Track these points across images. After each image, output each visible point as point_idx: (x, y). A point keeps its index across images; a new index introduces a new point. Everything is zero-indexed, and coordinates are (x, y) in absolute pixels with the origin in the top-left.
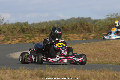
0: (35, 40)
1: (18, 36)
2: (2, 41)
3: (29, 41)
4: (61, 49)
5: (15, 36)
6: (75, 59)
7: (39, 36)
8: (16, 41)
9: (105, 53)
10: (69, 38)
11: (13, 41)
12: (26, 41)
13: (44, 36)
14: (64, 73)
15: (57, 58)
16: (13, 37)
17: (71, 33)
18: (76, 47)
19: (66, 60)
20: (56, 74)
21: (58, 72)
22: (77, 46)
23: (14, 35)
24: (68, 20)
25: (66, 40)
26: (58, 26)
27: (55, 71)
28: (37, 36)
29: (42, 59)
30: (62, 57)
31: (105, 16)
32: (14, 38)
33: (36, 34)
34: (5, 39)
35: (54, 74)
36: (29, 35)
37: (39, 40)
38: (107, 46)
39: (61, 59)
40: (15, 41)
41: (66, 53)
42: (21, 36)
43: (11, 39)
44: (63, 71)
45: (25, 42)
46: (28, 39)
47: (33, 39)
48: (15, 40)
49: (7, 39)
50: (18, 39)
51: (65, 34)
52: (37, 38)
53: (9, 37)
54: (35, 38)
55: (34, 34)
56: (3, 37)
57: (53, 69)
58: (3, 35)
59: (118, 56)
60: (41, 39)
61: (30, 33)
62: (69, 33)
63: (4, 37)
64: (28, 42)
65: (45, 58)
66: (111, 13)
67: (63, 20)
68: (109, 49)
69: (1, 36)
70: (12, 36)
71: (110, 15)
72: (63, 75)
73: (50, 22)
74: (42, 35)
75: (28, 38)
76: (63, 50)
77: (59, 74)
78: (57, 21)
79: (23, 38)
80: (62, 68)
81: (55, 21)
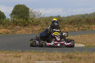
0: (65, 30)
2: (39, 30)
4: (56, 36)
6: (65, 43)
7: (68, 27)
10: (92, 28)
13: (72, 27)
14: (89, 55)
15: (52, 43)
17: (93, 25)
19: (59, 44)
20: (83, 56)
21: (84, 55)
24: (91, 14)
25: (90, 30)
26: (83, 18)
27: (82, 54)
28: (66, 27)
29: (42, 43)
30: (56, 42)
33: (65, 25)
34: (41, 29)
35: (81, 56)
37: (68, 30)
39: (55, 43)
41: (59, 39)
44: (88, 54)
47: (63, 29)
49: (43, 29)
52: (66, 28)
53: (44, 27)
54: (65, 28)
55: (64, 25)
56: (40, 27)
57: (80, 52)
58: (39, 26)
60: (69, 29)
61: (61, 24)
62: (92, 25)
65: (44, 43)
67: (87, 14)
69: (38, 26)
72: (88, 57)
73: (76, 15)
74: (70, 26)
76: (57, 37)
77: (85, 56)
78: (82, 15)
80: (87, 52)
81: (80, 15)
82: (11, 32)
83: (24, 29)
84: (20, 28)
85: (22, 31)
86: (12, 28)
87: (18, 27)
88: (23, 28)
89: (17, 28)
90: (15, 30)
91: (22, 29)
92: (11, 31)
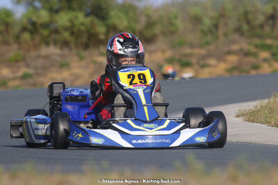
1: (226, 49)
3: (271, 66)
5: (212, 48)
8: (215, 66)
11: (203, 66)
12: (256, 67)
16: (203, 52)
23: (208, 43)
32: (209, 56)
36: (269, 42)
40: (211, 70)
42: (235, 47)
43: (194, 61)
45: (254, 73)
46: (265, 60)
48: (213, 62)
50: (225, 61)
53: (188, 51)
58: (161, 43)
63: (168, 54)
64: (266, 69)
70: (201, 46)
75: (265, 54)
79: (247, 54)
82: (15, 78)
83: (81, 59)
84: (62, 56)
85: (72, 75)
86: (24, 59)
87: (53, 50)
88: (78, 55)
89: (46, 57)
90: (36, 68)
91: (73, 64)
92: (14, 72)
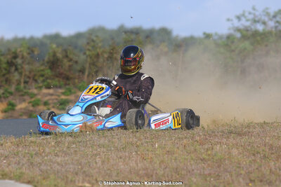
9: (219, 166)
18: (102, 141)
22: (105, 137)
31: (228, 20)
38: (231, 140)
51: (60, 91)
59: (273, 178)
66: (254, 9)
68: (235, 152)
71: (251, 17)
